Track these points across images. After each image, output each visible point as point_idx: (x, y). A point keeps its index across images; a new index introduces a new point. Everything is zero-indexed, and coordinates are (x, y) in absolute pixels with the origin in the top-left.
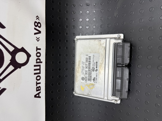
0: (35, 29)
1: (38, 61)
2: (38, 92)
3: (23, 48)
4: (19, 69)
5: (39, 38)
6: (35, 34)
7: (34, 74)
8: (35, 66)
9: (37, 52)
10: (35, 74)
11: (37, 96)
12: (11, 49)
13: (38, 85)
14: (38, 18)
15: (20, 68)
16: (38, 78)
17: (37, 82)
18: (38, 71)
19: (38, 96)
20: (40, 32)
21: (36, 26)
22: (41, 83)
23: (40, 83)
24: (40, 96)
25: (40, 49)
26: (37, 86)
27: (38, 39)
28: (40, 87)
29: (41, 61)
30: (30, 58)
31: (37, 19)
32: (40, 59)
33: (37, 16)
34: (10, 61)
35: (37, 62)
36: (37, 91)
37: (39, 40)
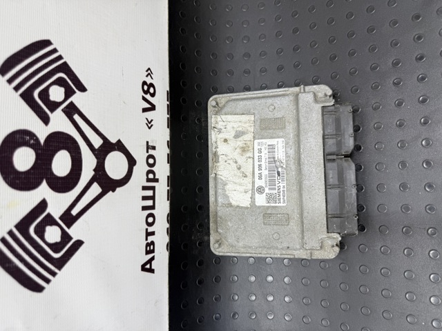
0: (144, 99)
1: (151, 176)
2: (150, 256)
3: (119, 141)
4: (111, 192)
5: (152, 120)
6: (145, 110)
7: (141, 209)
8: (144, 188)
9: (148, 154)
10: (144, 208)
11: (147, 268)
12: (97, 142)
13: (150, 239)
14: (149, 72)
15: (114, 191)
16: (150, 220)
17: (147, 229)
18: (150, 203)
19: (148, 266)
20: (153, 108)
21: (146, 92)
22: (156, 233)
23: (153, 233)
24: (153, 268)
25: (154, 148)
26: (147, 239)
27: (150, 123)
28: (153, 243)
29: (156, 177)
30: (134, 167)
31: (147, 76)
32: (153, 173)
33: (149, 69)
34: (93, 173)
35: (148, 180)
36: (148, 252)
37: (152, 125)
